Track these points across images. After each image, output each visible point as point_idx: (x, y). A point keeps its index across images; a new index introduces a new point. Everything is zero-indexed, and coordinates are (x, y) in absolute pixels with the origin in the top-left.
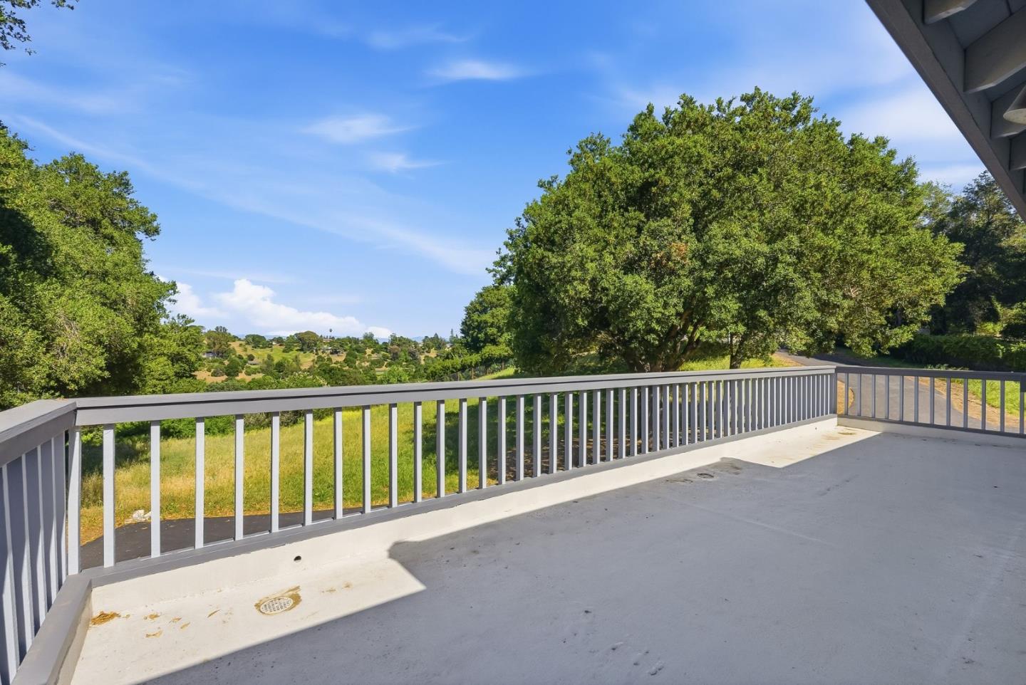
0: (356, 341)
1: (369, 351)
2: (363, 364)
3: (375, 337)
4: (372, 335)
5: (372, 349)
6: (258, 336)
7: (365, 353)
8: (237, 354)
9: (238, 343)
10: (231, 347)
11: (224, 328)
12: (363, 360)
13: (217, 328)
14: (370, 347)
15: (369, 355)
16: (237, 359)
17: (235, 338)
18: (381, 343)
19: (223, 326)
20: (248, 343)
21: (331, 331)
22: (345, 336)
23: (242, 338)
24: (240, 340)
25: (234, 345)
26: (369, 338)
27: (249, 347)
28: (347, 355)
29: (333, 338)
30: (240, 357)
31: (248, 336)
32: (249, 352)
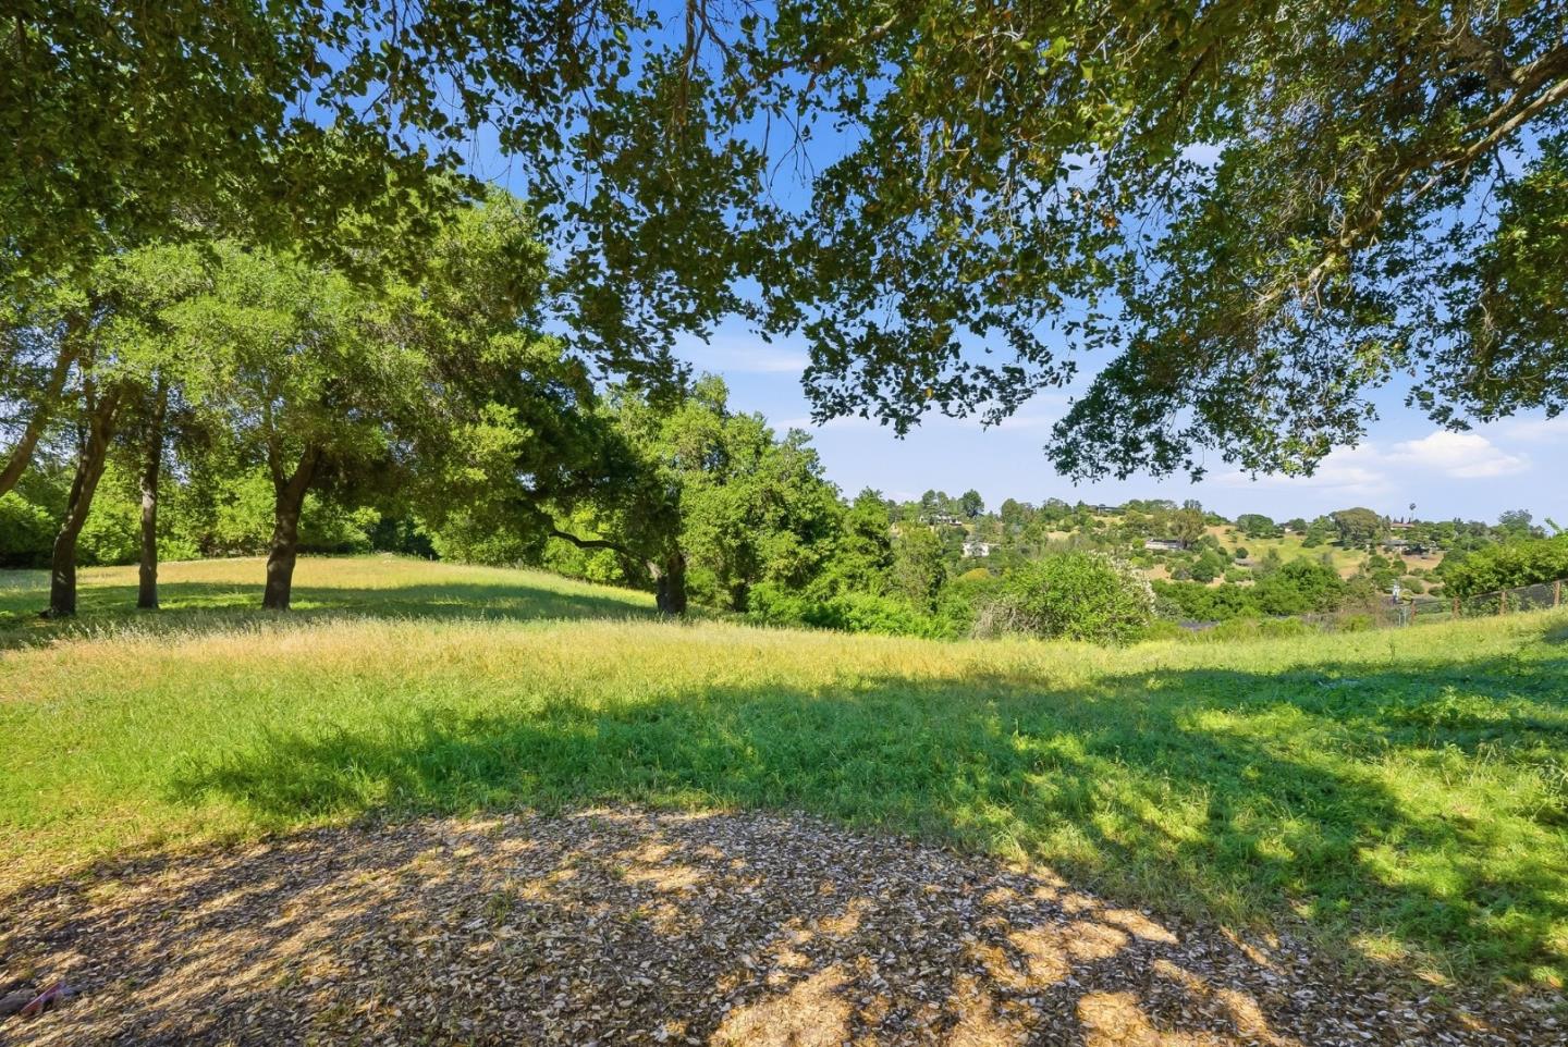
0: (1476, 529)
3: (1533, 523)
4: (1524, 518)
6: (1260, 518)
8: (1219, 547)
9: (1223, 528)
10: (1208, 535)
11: (1198, 503)
13: (1186, 504)
16: (1217, 555)
17: (1217, 520)
19: (1196, 501)
20: (1241, 529)
21: (1411, 509)
22: (1449, 519)
23: (1233, 521)
24: (1228, 523)
25: (1217, 532)
26: (1516, 524)
27: (1241, 536)
28: (1447, 556)
29: (1417, 522)
30: (1222, 552)
31: (1243, 517)
32: (1240, 544)
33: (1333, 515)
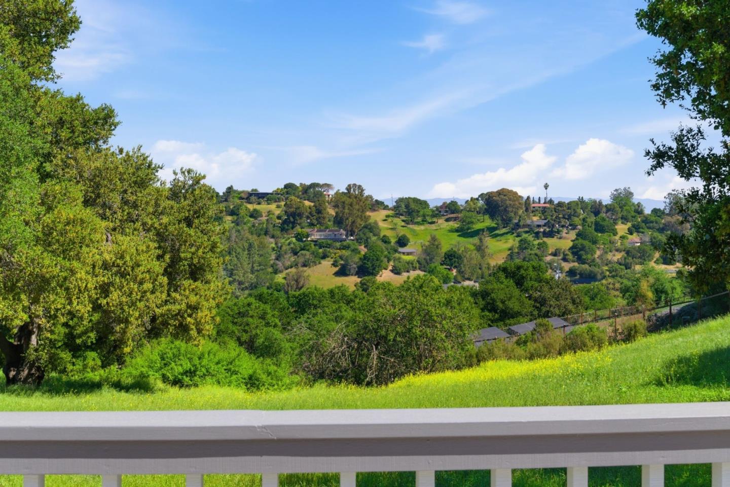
0: (596, 208)
1: (622, 228)
2: (609, 256)
3: (636, 199)
4: (629, 194)
5: (629, 225)
6: (416, 200)
7: (615, 234)
8: (382, 234)
9: (383, 213)
10: (371, 221)
11: (360, 186)
12: (611, 247)
13: (349, 188)
14: (625, 219)
15: (622, 237)
16: (380, 243)
17: (378, 205)
18: (647, 211)
19: (358, 184)
20: (397, 215)
21: (546, 187)
22: (575, 198)
23: (390, 206)
24: (386, 208)
25: (377, 217)
26: (623, 200)
27: (399, 221)
28: (578, 235)
29: (551, 202)
30: (385, 240)
31: (400, 200)
32: (402, 232)
33: (482, 195)
